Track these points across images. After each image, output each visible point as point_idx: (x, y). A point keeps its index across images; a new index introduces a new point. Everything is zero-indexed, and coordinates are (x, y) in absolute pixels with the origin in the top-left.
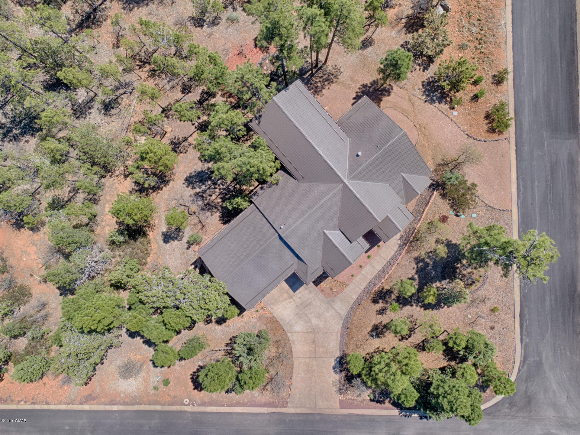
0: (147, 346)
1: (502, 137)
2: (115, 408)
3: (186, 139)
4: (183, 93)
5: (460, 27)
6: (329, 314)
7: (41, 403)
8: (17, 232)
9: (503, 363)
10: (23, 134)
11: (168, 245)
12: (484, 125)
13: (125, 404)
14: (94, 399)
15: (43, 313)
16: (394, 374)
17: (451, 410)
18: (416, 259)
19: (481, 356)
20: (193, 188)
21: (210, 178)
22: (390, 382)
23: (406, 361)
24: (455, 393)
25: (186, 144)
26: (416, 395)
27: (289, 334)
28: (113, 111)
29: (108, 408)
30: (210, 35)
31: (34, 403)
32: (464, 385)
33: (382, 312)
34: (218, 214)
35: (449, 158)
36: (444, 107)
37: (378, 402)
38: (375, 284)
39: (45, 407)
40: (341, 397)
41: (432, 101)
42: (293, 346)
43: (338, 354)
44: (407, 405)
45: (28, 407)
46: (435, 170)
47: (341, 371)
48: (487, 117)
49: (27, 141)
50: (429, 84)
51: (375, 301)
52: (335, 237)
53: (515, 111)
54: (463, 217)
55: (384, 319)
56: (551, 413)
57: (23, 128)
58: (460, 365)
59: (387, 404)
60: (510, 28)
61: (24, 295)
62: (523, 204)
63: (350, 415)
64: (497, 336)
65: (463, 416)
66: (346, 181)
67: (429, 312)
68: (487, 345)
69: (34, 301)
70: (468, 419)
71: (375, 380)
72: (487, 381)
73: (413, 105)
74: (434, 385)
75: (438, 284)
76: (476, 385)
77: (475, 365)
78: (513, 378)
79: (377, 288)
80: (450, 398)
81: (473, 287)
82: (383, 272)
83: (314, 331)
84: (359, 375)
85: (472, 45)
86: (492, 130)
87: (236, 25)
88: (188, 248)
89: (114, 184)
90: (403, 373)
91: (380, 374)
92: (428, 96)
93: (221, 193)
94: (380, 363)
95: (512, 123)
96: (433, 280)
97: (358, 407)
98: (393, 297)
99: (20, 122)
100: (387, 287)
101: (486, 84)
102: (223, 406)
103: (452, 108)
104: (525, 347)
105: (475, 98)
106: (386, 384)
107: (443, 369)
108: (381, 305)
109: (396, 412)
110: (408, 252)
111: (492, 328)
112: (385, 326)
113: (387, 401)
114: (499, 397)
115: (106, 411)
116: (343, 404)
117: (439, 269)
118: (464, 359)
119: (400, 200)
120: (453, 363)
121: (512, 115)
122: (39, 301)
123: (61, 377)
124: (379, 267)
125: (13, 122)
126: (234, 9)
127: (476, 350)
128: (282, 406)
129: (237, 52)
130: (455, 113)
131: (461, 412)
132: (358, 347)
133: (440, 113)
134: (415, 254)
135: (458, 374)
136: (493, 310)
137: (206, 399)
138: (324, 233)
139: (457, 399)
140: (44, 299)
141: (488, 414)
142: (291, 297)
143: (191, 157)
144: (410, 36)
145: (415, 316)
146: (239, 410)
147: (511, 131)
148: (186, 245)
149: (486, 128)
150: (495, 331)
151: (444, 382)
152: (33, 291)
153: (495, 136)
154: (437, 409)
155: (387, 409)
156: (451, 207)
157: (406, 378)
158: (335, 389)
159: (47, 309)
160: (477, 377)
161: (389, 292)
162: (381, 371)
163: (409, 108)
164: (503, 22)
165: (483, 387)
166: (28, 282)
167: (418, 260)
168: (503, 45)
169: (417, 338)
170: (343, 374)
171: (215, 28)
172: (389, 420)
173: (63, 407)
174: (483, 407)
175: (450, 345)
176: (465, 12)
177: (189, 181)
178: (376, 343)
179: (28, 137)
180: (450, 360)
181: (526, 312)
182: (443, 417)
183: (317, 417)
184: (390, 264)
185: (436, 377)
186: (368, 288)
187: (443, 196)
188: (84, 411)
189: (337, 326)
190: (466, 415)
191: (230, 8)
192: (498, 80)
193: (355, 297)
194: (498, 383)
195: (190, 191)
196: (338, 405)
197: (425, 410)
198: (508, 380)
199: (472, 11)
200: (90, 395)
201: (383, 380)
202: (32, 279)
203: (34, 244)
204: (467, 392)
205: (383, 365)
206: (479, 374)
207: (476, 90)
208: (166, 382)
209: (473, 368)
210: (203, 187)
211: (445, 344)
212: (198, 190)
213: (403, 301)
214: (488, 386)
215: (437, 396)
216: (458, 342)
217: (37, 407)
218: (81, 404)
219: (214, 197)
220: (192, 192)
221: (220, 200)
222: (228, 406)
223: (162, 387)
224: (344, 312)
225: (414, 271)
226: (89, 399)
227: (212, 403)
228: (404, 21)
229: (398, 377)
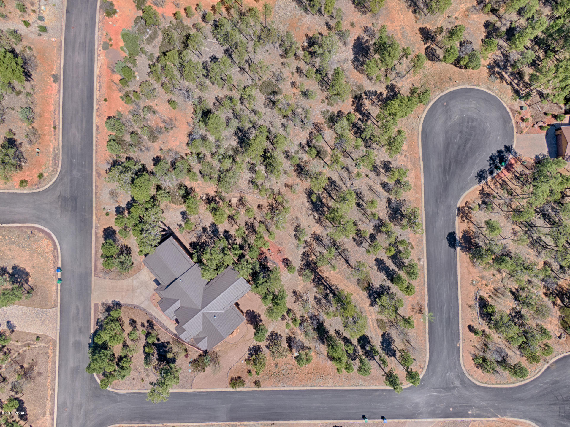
0: (126, 203)
1: (228, 385)
2: (94, 188)
3: (235, 223)
4: (260, 221)
5: (286, 365)
6: (142, 299)
7: (97, 149)
8: (187, 135)
9: (116, 384)
10: (239, 138)
11: (180, 214)
12: (235, 376)
13: (96, 193)
14: (99, 177)
15: (143, 149)
16: (110, 333)
17: (93, 360)
18: (169, 342)
19: (119, 373)
20: (210, 227)
21: (214, 236)
22: (106, 331)
23: (116, 339)
24: (100, 361)
25: (233, 223)
26: (100, 343)
27: (132, 278)
28: (251, 185)
29: (94, 185)
30: (290, 235)
31: (96, 145)
32: (105, 365)
33: (143, 325)
34: (195, 240)
35: (220, 358)
36: (246, 356)
37: (97, 322)
38: (157, 322)
39: (94, 152)
40: (100, 304)
41: (250, 350)
42: (126, 280)
43: (122, 303)
44: (95, 339)
45: (94, 143)
46: (214, 352)
47: (113, 304)
48: (239, 378)
49: (235, 140)
50: (259, 349)
51: (148, 321)
52: (177, 305)
53: (241, 391)
54: (189, 365)
55: (139, 326)
56: (92, 407)
57: (242, 138)
58: (115, 363)
59: (96, 327)
60: (282, 389)
61: (153, 139)
62: (195, 394)
63: (90, 308)
64: (129, 382)
65: (90, 365)
66: (202, 311)
67: (142, 348)
68: (124, 376)
69: (150, 144)
70: (89, 367)
71: (107, 323)
72: (107, 376)
73: (248, 340)
74: (104, 352)
75: (156, 353)
76: (105, 371)
77: (115, 370)
78: (108, 388)
79: (155, 322)
80: (99, 359)
81: (154, 370)
82: (163, 326)
83: (133, 290)
84: (110, 315)
85: (277, 370)
86: (232, 379)
87: (295, 248)
88: (178, 225)
89: (212, 186)
90: (110, 337)
91: (110, 327)
92: (253, 348)
93: (206, 242)
94: (115, 325)
95: (233, 390)
96: (158, 350)
97: (95, 312)
98: (150, 331)
99: (245, 137)
100: (155, 327)
101: (255, 377)
102: (95, 244)
103: (245, 360)
104: (124, 395)
105: (249, 372)
106: (105, 329)
107: (113, 355)
108: (146, 324)
109: (92, 331)
110: (172, 338)
111: (134, 379)
112: (135, 327)
113: (97, 327)
114: (99, 381)
115: (92, 183)
116: (96, 305)
117: (163, 353)
118: (118, 365)
119: (194, 336)
120: (116, 360)
121: (238, 389)
122: (150, 147)
123: (109, 159)
124: (165, 324)
125: (245, 132)
126: (304, 248)
127: (121, 371)
128: (95, 274)
129: (280, 249)
130: (243, 362)
131: (92, 364)
132: (125, 313)
133: (243, 354)
134: (171, 342)
135: (110, 363)
136: (143, 380)
137: (99, 235)
138: (178, 300)
139: (98, 362)
140: (151, 149)
141: (91, 377)
142: (151, 279)
143: (226, 226)
144: (285, 339)
145: (140, 342)
146: (93, 252)
147: (231, 389)
148: (179, 223)
149: (234, 377)
150: (132, 380)
151: (106, 356)
152: (155, 143)
153: (229, 381)
154: (93, 353)
155: (94, 327)
156: (194, 360)
157: (108, 339)
158: (104, 301)
159: (146, 151)
160: (109, 371)
161: (152, 328)
162: (112, 327)
163: (246, 339)
164: (285, 385)
165: (104, 374)
166: (160, 141)
167: (168, 343)
168: (274, 385)
169: (129, 343)
170: (112, 305)
171: (294, 237)
172: (89, 328)
173: (94, 161)
174: (95, 374)
175: (124, 359)
176: (293, 367)
177: (213, 225)
178: (127, 322)
179: (237, 140)
180: (118, 358)
181: (141, 395)
182: (90, 355)
183: (89, 292)
184: (167, 329)
185: (109, 352)
186: (155, 318)
187: (200, 356)
188: (92, 171)
189: (136, 303)
190: (91, 366)
191: (305, 245)
192: (257, 383)
193: (150, 311)
194: (106, 381)
195: (208, 225)
196: (96, 302)
197: (93, 347)
198: (107, 386)
199: (293, 370)
200: (101, 175)
201: (107, 328)
202: (162, 143)
203: (180, 144)
204: (101, 367)
205: (115, 327)
206: (111, 372)
207: (253, 372)
208: (107, 214)
209: (113, 370)
210: (210, 232)
211: (126, 356)
212: (208, 229)
213: (148, 335)
214: (105, 377)
215: (99, 353)
216: (125, 363)
217: (94, 147)
218: (96, 170)
219: (204, 238)
220: (207, 227)
221: (203, 241)
222: (95, 247)
223: (106, 212)
224: (143, 306)
225: (163, 341)
226: (99, 175)
227: (97, 238)
228: (293, 336)
229: (108, 335)
